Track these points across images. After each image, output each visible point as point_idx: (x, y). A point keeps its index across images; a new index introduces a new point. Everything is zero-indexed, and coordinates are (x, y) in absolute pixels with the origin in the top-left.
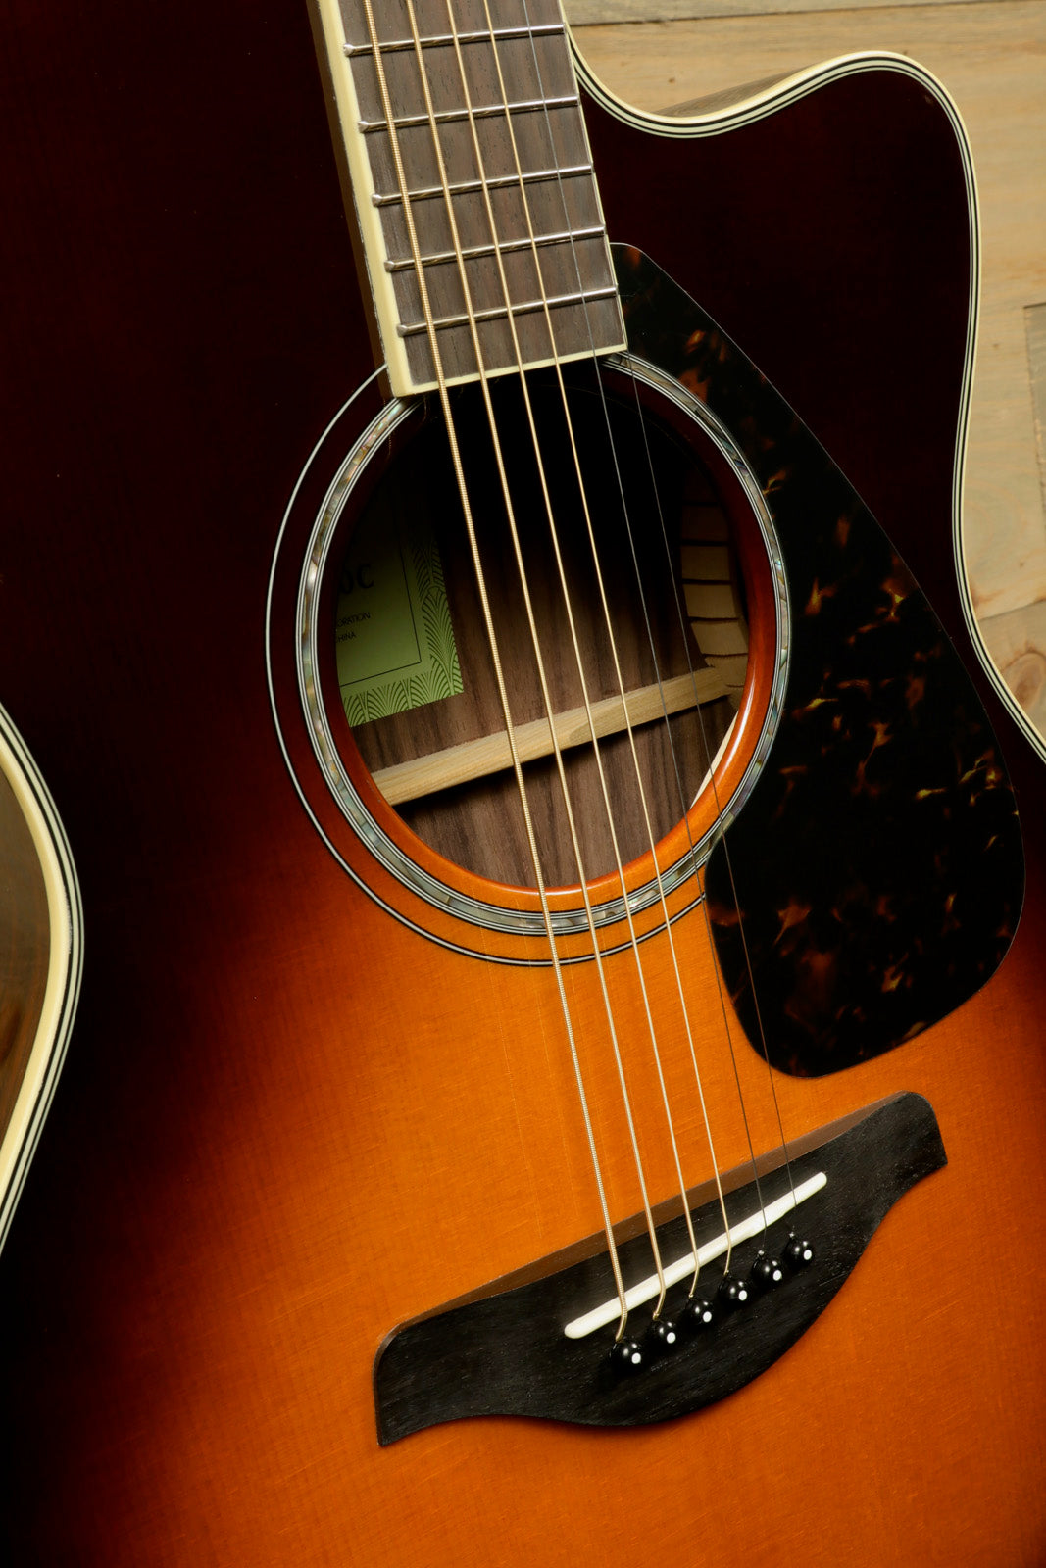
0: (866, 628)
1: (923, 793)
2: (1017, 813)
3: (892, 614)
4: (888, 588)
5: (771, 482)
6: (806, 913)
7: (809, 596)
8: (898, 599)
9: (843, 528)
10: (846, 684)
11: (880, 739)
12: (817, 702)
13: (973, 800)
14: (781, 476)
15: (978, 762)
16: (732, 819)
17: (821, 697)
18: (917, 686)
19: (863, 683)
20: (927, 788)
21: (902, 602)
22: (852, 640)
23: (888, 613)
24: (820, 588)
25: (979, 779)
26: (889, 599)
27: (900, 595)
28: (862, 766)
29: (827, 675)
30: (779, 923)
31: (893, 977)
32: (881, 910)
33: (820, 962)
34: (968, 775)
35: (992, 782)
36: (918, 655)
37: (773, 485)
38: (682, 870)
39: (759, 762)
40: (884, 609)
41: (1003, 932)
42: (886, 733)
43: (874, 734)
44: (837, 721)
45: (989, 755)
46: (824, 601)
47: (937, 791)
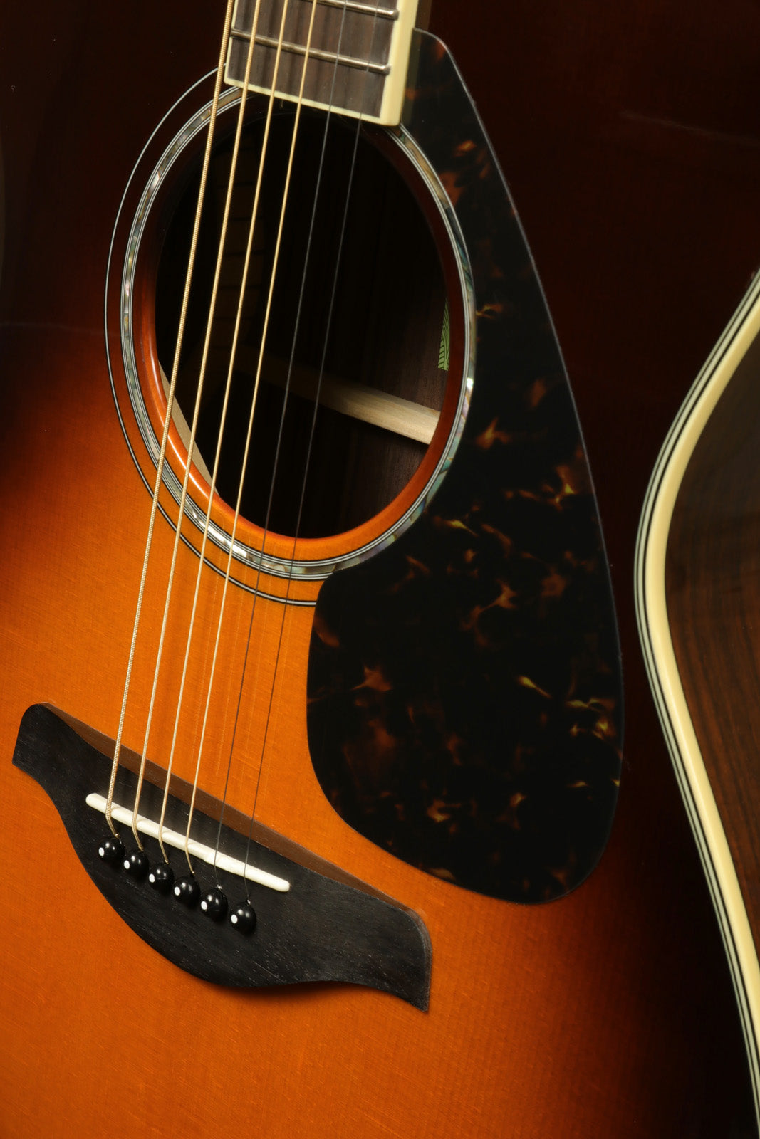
0: (527, 494)
1: (527, 681)
2: (618, 783)
3: (557, 500)
4: (563, 472)
5: (487, 308)
6: (385, 688)
7: (484, 429)
8: (568, 490)
9: (538, 391)
10: (489, 529)
11: (503, 600)
12: (457, 524)
13: (574, 730)
14: (498, 308)
15: (593, 701)
16: (358, 561)
17: (463, 522)
18: (555, 584)
19: (506, 540)
20: (533, 680)
21: (570, 496)
22: (510, 495)
23: (553, 496)
24: (497, 429)
25: (589, 719)
26: (559, 486)
27: (572, 488)
28: (477, 611)
29: (475, 508)
30: (362, 678)
31: (441, 811)
32: (452, 744)
33: (384, 738)
34: (578, 703)
35: (601, 731)
36: (568, 555)
37: (488, 312)
38: (309, 570)
39: (395, 536)
40: (550, 489)
41: (560, 876)
42: (511, 600)
43: (499, 593)
44: (470, 555)
45: (609, 704)
46: (496, 442)
47: (541, 691)
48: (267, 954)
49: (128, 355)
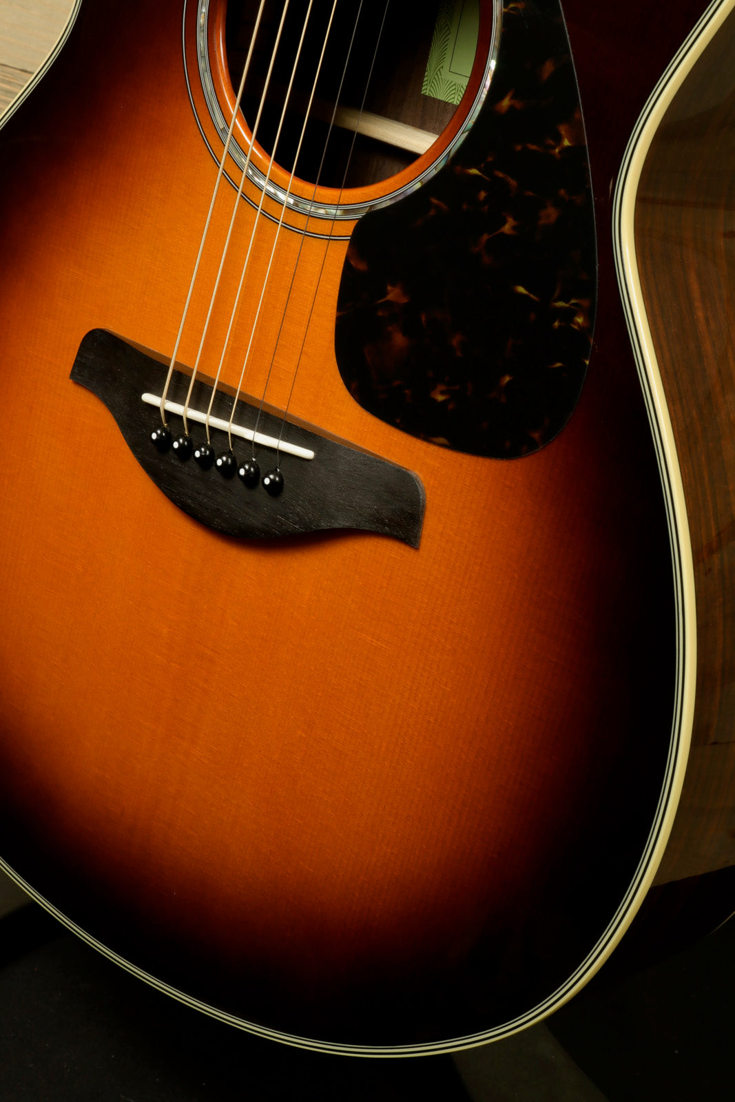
0: (533, 147)
1: (521, 289)
2: (587, 362)
3: (557, 150)
4: (563, 130)
5: (512, 5)
6: (404, 300)
7: (502, 98)
8: (566, 143)
9: (548, 68)
10: (501, 175)
11: (507, 228)
12: (474, 171)
13: (556, 324)
14: (521, 6)
15: (573, 301)
16: (389, 203)
17: (480, 170)
18: (550, 214)
19: (513, 183)
20: (526, 288)
21: (568, 147)
22: (519, 148)
23: (554, 148)
24: (512, 98)
25: (569, 315)
26: (559, 139)
27: (569, 141)
28: (485, 237)
29: (490, 159)
30: (385, 293)
31: (442, 393)
32: (455, 341)
33: (399, 339)
34: (561, 304)
35: (578, 324)
36: (562, 192)
37: (512, 9)
38: (346, 212)
39: (422, 183)
40: (552, 142)
41: (536, 436)
42: (514, 228)
43: (505, 223)
44: (483, 195)
45: (585, 303)
46: (511, 108)
47: (532, 296)
48: (290, 509)
49: (202, 45)
